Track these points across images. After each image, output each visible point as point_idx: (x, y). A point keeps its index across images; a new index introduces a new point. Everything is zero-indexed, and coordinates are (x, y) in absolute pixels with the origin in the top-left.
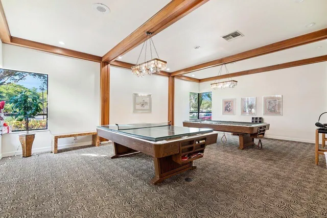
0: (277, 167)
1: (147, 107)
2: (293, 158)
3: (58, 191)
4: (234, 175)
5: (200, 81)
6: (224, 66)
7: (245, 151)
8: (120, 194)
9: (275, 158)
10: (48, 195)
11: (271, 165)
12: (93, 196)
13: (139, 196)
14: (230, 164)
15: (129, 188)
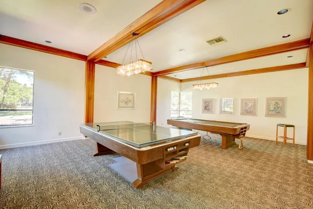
0: (257, 168)
1: (130, 105)
2: (270, 158)
3: (39, 193)
4: (218, 178)
5: (181, 81)
6: (206, 68)
7: (225, 151)
8: (103, 200)
9: (254, 158)
10: (28, 199)
11: (252, 166)
12: (74, 201)
13: (123, 203)
14: (212, 164)
15: (113, 192)
